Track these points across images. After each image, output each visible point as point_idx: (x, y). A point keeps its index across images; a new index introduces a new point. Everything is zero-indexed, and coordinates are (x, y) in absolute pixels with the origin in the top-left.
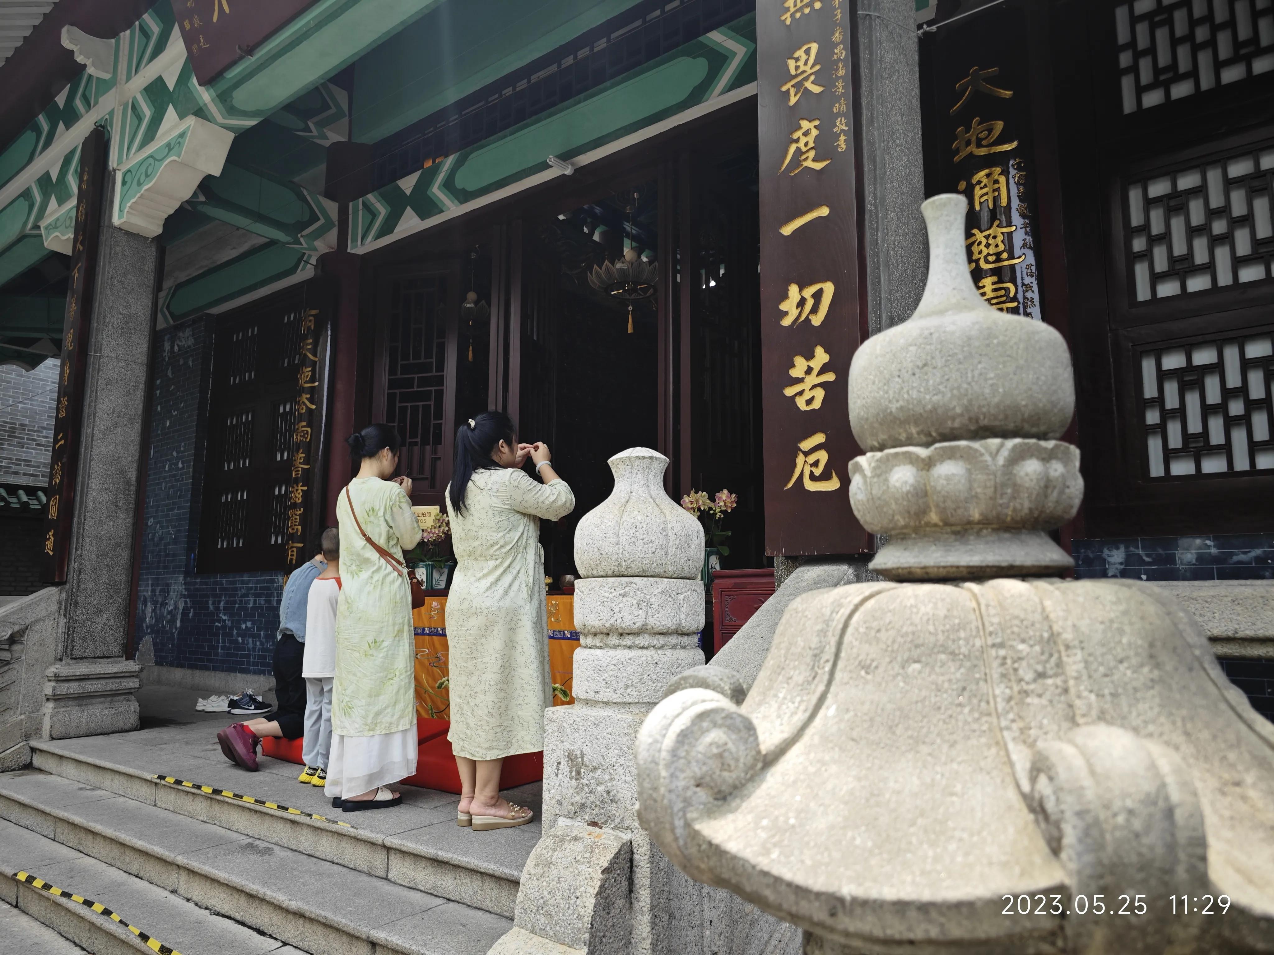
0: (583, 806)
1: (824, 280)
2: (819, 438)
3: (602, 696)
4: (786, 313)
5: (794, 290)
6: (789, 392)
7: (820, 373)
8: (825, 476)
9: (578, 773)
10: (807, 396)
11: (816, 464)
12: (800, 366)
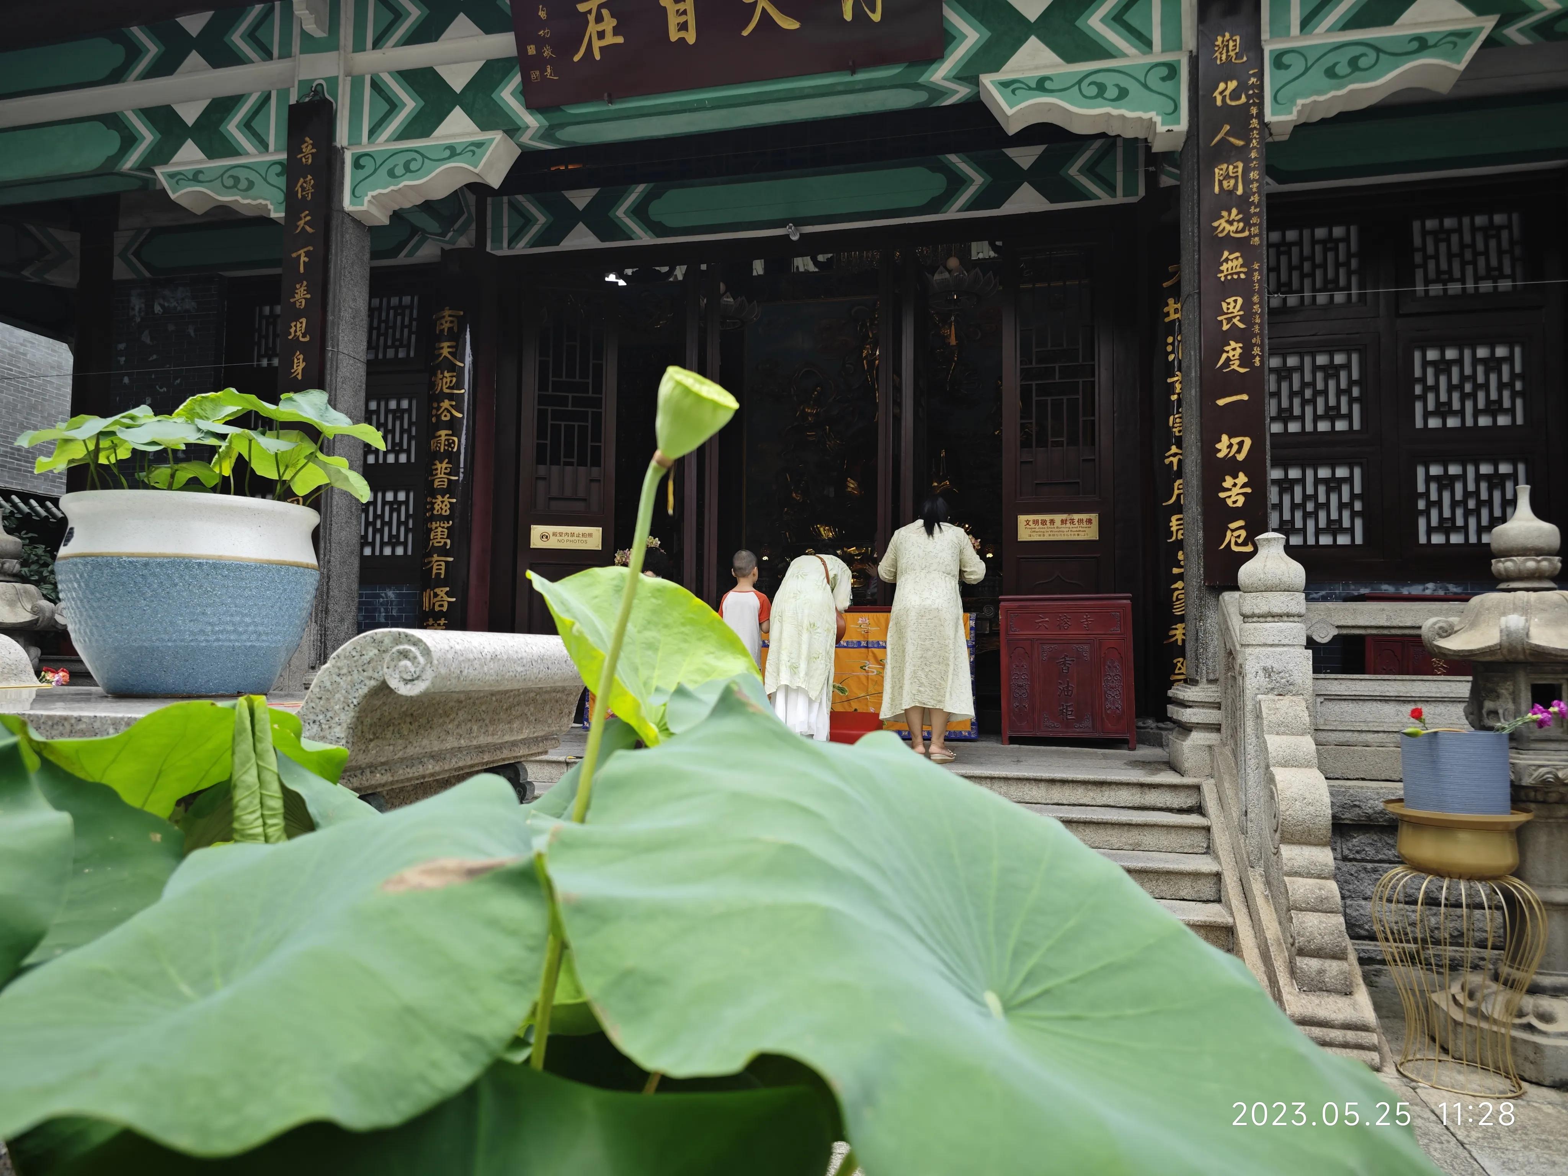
0: (1273, 689)
1: (1245, 436)
2: (1241, 523)
3: (1283, 642)
4: (1220, 450)
5: (1225, 438)
6: (1222, 495)
7: (1242, 487)
8: (1244, 544)
9: (1270, 675)
10: (1233, 499)
11: (1239, 537)
12: (1228, 482)
